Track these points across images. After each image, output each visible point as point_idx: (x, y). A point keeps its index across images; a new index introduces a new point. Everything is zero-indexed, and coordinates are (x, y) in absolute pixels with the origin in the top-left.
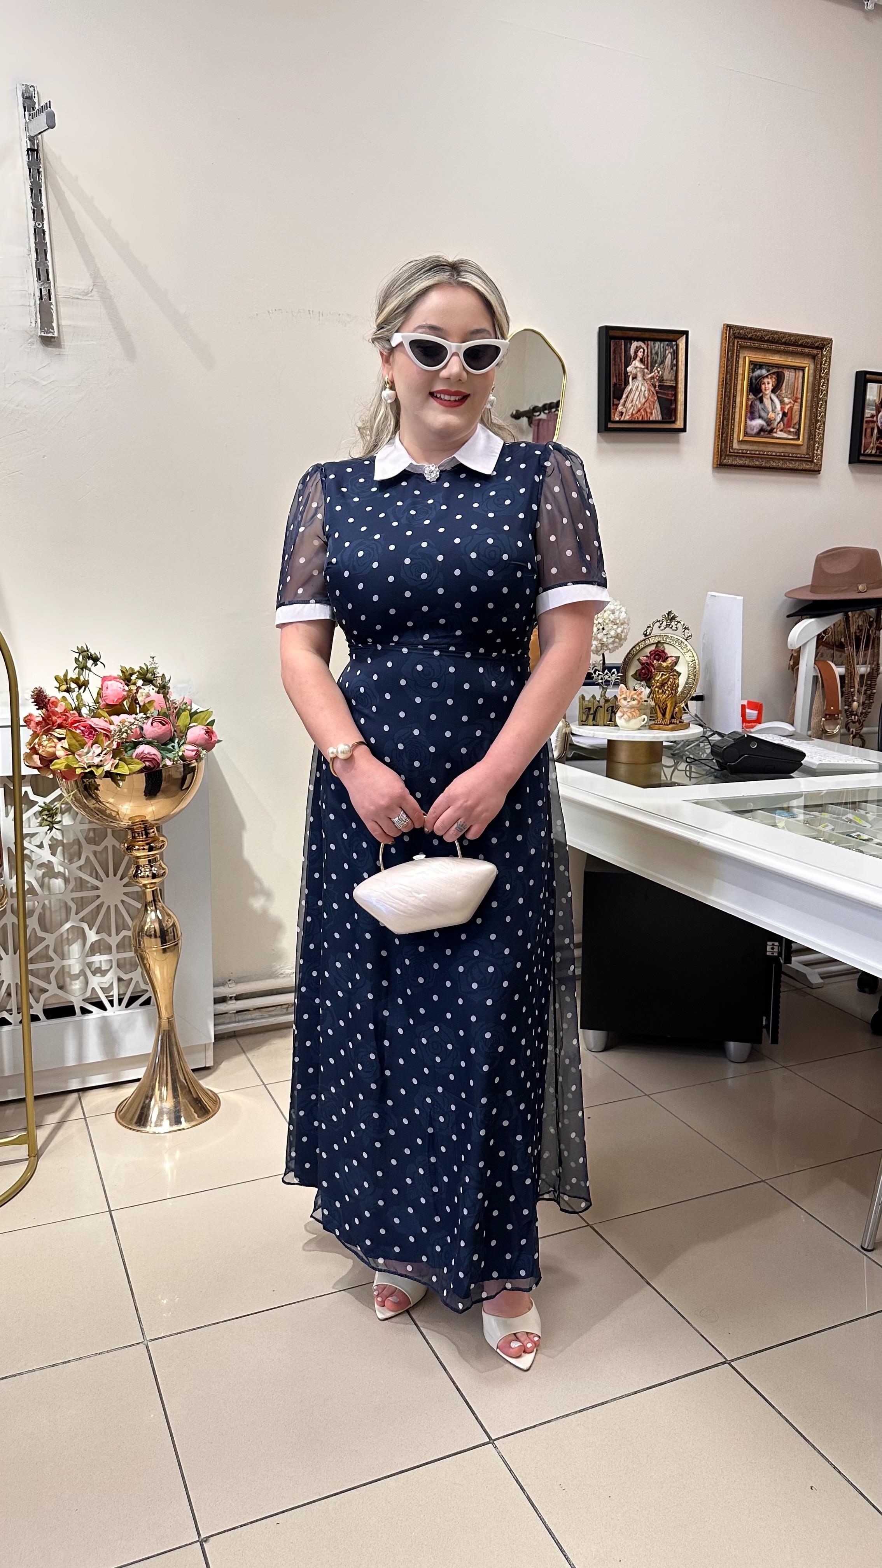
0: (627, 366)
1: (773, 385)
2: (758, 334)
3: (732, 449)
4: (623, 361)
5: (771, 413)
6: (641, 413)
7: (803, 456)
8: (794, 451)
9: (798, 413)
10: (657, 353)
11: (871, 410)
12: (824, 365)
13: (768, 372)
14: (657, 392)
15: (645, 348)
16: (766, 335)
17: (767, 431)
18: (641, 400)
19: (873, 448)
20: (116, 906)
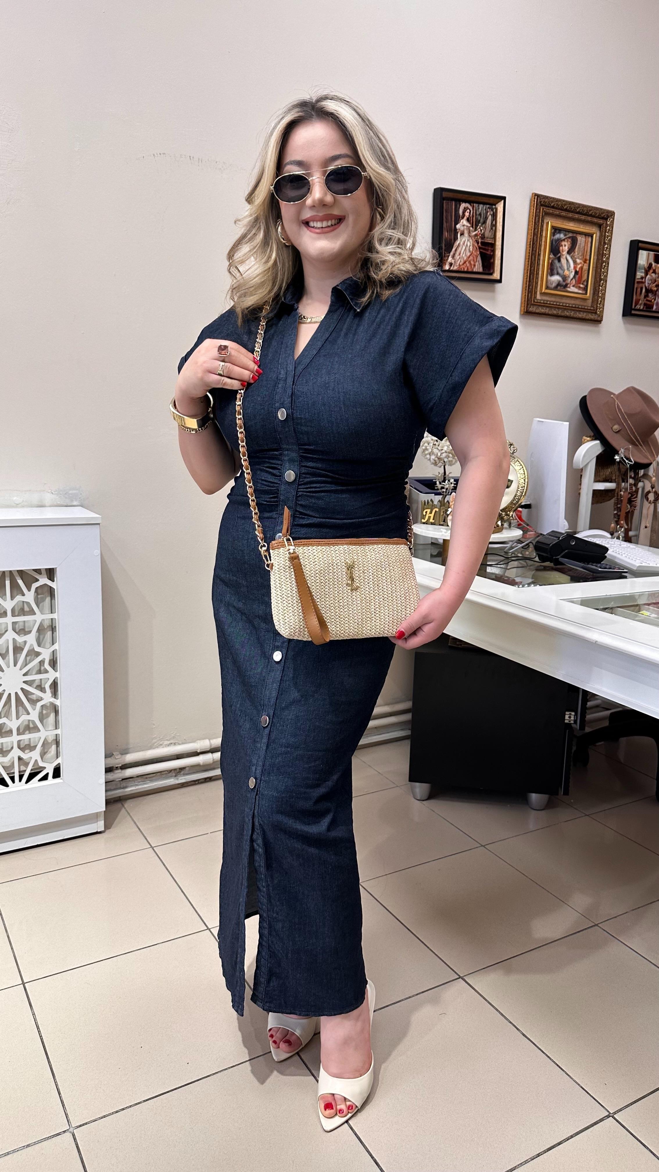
0: (457, 223)
1: (568, 248)
2: (559, 203)
3: (536, 299)
4: (453, 219)
5: (566, 271)
6: (467, 265)
7: (589, 308)
8: (581, 303)
9: (586, 272)
10: (480, 214)
11: (642, 272)
12: (608, 233)
13: (565, 235)
14: (480, 248)
15: (471, 209)
16: (565, 205)
17: (562, 286)
18: (467, 253)
19: (641, 304)
20: (16, 693)
